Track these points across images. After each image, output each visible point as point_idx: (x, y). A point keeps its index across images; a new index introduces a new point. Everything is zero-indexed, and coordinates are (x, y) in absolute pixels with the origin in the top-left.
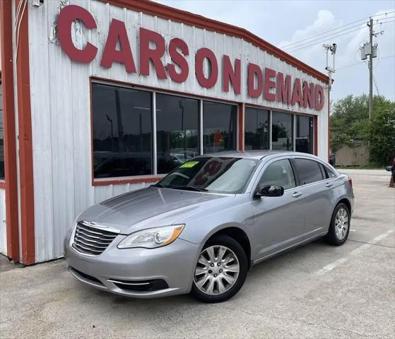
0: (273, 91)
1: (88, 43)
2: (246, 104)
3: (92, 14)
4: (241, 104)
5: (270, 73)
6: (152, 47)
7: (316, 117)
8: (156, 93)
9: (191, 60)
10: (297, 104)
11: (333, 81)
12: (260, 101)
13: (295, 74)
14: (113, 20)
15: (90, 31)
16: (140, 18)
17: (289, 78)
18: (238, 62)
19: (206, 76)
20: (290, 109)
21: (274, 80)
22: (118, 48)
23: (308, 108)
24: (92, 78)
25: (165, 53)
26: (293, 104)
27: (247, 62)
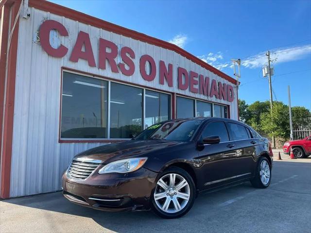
0: (196, 87)
1: (61, 45)
2: (177, 94)
3: (66, 27)
4: (173, 94)
5: (194, 74)
6: (108, 50)
7: (229, 106)
8: (111, 82)
9: (136, 62)
10: (214, 96)
11: (239, 83)
12: (187, 92)
13: (212, 76)
14: (81, 31)
15: (63, 37)
16: (100, 32)
17: (207, 79)
18: (170, 66)
19: (148, 73)
20: (210, 99)
21: (197, 79)
22: (83, 50)
23: (222, 100)
24: (63, 68)
25: (118, 55)
26: (211, 96)
27: (177, 66)
